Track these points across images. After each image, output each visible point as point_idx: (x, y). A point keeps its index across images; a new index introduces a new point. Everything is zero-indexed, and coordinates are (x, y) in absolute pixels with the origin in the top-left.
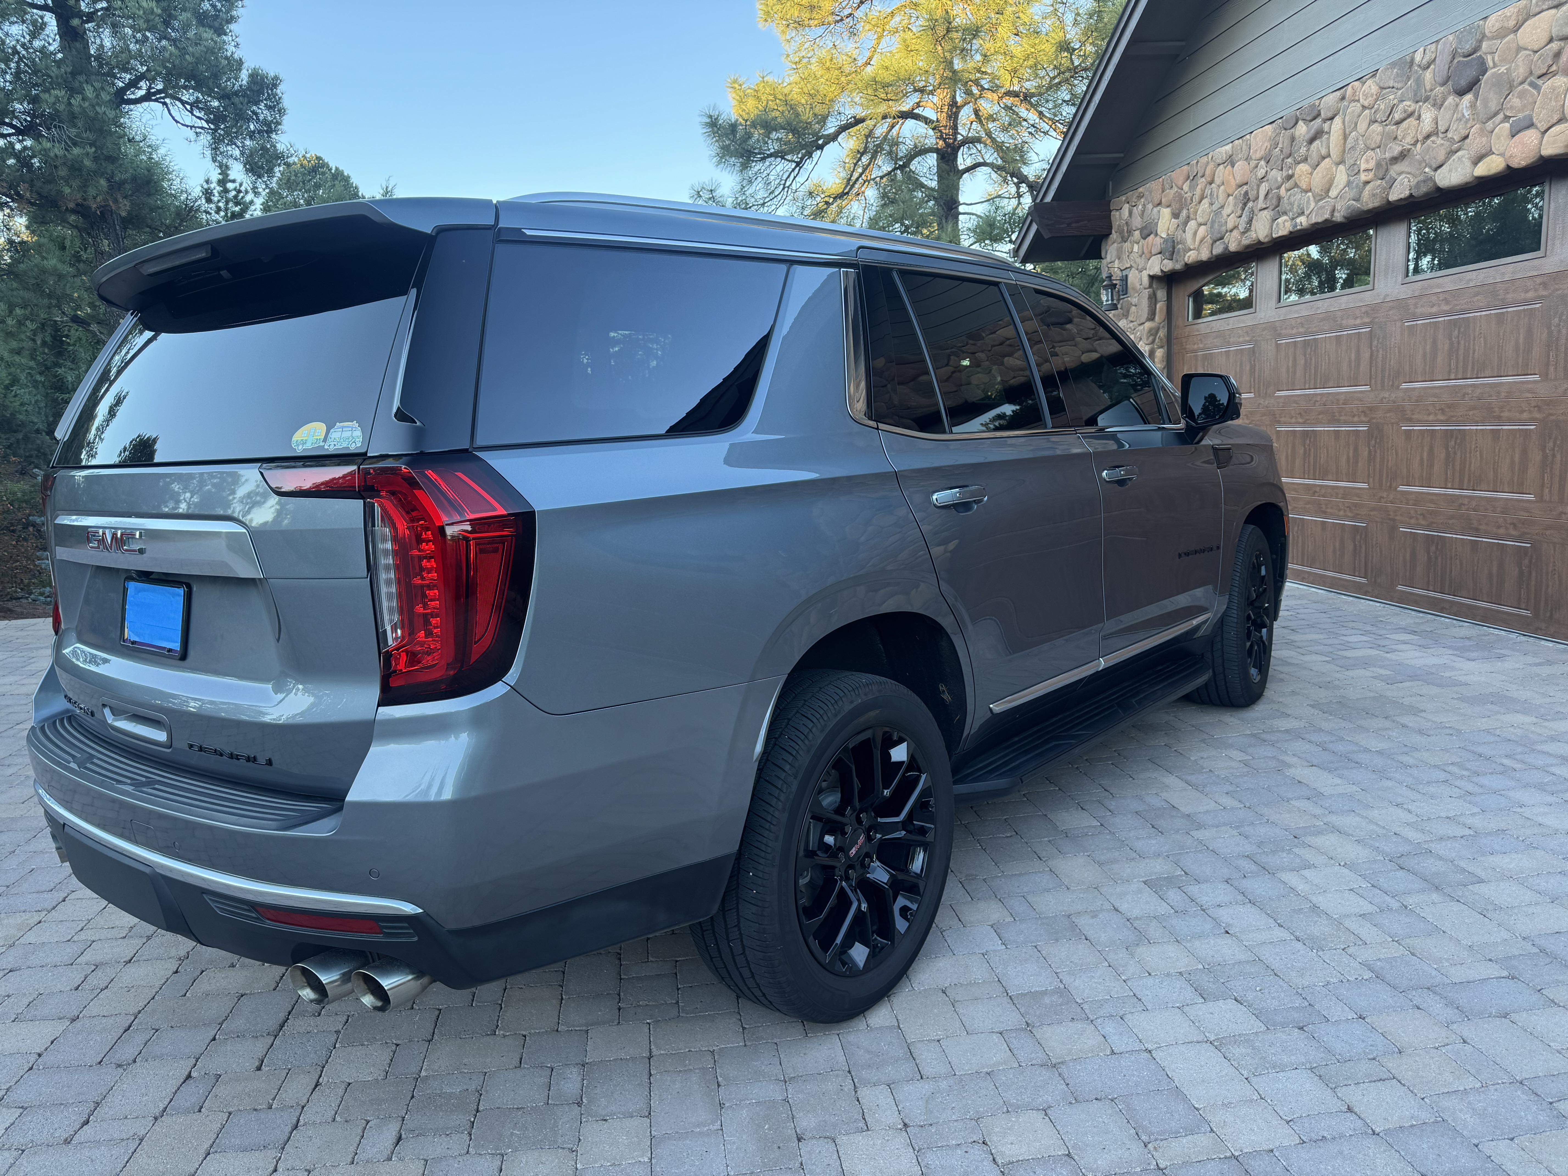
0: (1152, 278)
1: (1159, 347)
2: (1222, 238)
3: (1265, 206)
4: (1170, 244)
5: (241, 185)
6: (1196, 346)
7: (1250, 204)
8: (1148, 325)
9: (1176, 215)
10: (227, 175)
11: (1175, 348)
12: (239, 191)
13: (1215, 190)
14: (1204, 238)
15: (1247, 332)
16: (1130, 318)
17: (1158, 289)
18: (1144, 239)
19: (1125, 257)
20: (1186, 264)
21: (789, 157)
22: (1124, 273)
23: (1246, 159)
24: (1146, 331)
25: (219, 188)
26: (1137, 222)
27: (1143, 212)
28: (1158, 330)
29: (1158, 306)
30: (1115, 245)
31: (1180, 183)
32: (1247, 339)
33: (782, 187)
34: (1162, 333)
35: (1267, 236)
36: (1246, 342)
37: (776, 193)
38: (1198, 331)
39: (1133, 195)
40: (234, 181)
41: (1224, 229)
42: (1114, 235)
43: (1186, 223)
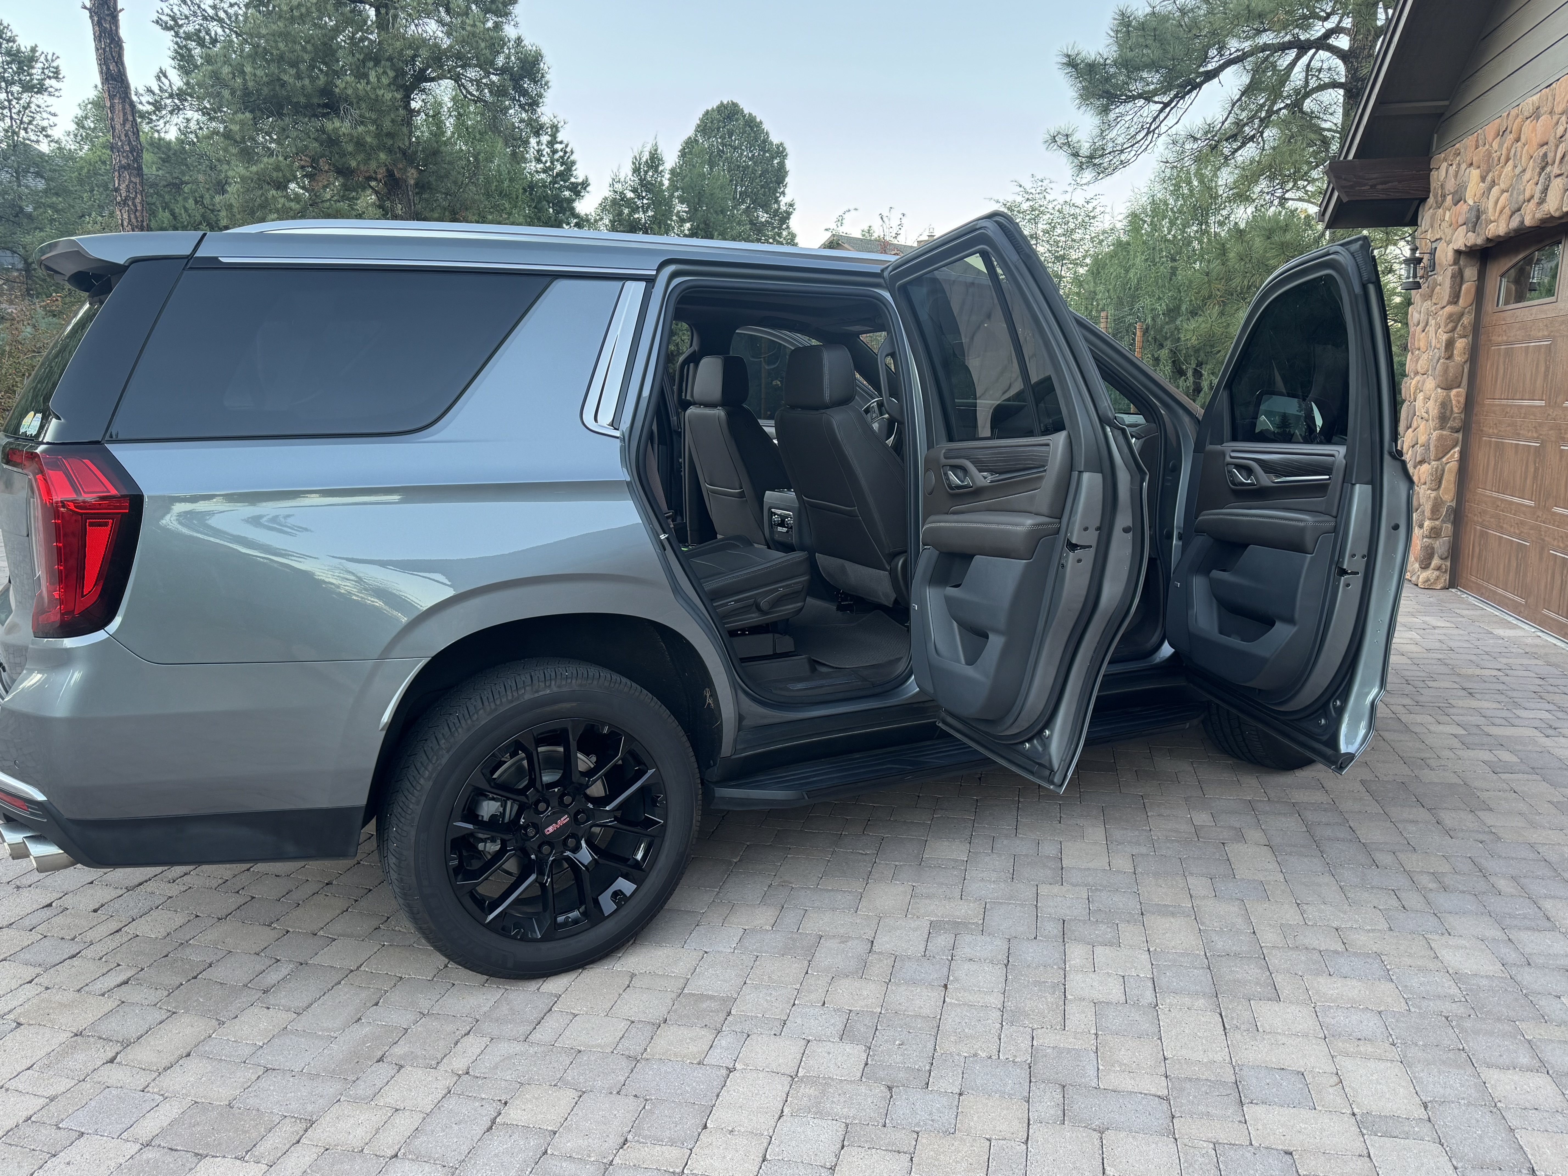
0: (1458, 252)
1: (1461, 337)
2: (1519, 210)
3: (1559, 172)
4: (1474, 213)
5: (567, 146)
6: (1500, 339)
7: (1548, 169)
8: (1450, 309)
9: (1483, 179)
10: (555, 138)
11: (1483, 338)
12: (565, 152)
13: (1519, 149)
14: (1504, 208)
15: (1546, 326)
16: (1434, 301)
17: (1466, 266)
18: (1456, 205)
19: (1436, 226)
20: (1488, 239)
21: (1156, 99)
22: (1434, 245)
23: (1551, 113)
24: (1444, 318)
25: (548, 150)
26: (1450, 185)
27: (1457, 173)
28: (1462, 315)
29: (1464, 287)
30: (1431, 211)
31: (1490, 140)
32: (1546, 333)
33: (1146, 130)
34: (1466, 320)
35: (1557, 209)
36: (1544, 337)
37: (1139, 138)
38: (1504, 320)
39: (1451, 151)
40: (561, 143)
41: (1521, 198)
42: (1431, 200)
43: (1490, 189)
